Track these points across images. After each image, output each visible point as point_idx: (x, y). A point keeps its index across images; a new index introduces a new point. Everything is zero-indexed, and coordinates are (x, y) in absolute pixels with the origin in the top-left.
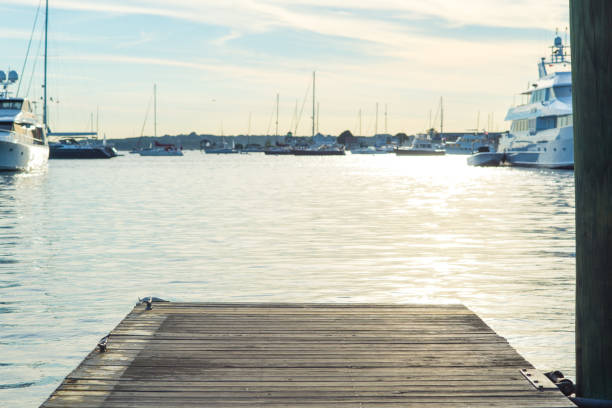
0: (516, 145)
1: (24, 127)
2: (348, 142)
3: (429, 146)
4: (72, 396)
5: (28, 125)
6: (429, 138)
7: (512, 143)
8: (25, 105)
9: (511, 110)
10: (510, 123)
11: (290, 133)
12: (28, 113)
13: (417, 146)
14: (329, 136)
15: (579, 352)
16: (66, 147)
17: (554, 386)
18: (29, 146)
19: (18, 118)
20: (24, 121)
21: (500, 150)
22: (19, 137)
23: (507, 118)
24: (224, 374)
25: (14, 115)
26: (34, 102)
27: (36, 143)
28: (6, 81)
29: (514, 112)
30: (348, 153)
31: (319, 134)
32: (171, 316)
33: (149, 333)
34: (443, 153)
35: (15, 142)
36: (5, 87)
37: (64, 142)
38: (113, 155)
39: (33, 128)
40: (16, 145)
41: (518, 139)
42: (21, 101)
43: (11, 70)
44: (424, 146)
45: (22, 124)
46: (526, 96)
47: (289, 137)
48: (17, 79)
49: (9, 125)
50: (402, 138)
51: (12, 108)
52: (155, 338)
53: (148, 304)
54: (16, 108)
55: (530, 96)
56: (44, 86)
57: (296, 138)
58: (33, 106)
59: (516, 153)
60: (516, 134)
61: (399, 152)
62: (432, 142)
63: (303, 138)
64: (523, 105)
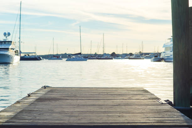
0: (166, 56)
1: (12, 50)
2: (114, 56)
3: (139, 57)
4: (18, 105)
5: (13, 49)
6: (139, 54)
7: (165, 55)
8: (12, 43)
9: (164, 44)
10: (164, 48)
11: (96, 53)
12: (14, 45)
13: (135, 56)
14: (108, 54)
15: (174, 93)
16: (26, 57)
17: (166, 103)
18: (14, 56)
19: (10, 47)
20: (12, 48)
21: (161, 57)
22: (11, 53)
23: (163, 47)
24: (66, 101)
25: (9, 46)
26: (15, 42)
27: (16, 55)
28: (7, 36)
29: (166, 45)
30: (114, 59)
31: (105, 53)
32: (52, 90)
33: (44, 93)
34: (143, 59)
35: (9, 54)
36: (6, 37)
37: (25, 55)
38: (41, 59)
39: (15, 50)
40: (9, 55)
41: (167, 53)
42: (11, 42)
43: (8, 32)
44: (137, 56)
45: (12, 49)
46: (169, 40)
47: (96, 54)
48: (10, 35)
49: (8, 49)
50: (131, 54)
51: (8, 44)
52: (46, 94)
53: (45, 87)
54: (10, 44)
55: (171, 40)
56: (20, 38)
57: (98, 54)
58: (15, 43)
59: (166, 58)
60: (166, 52)
61: (130, 58)
62: (140, 55)
63: (100, 55)
64: (168, 43)
